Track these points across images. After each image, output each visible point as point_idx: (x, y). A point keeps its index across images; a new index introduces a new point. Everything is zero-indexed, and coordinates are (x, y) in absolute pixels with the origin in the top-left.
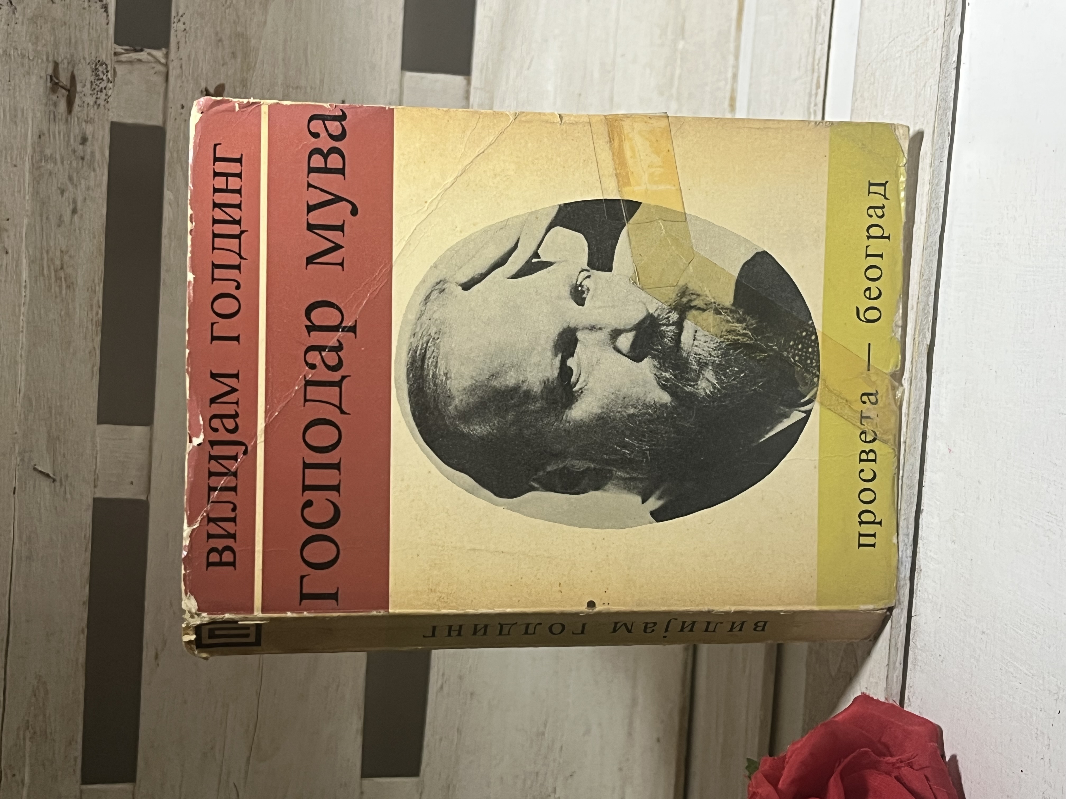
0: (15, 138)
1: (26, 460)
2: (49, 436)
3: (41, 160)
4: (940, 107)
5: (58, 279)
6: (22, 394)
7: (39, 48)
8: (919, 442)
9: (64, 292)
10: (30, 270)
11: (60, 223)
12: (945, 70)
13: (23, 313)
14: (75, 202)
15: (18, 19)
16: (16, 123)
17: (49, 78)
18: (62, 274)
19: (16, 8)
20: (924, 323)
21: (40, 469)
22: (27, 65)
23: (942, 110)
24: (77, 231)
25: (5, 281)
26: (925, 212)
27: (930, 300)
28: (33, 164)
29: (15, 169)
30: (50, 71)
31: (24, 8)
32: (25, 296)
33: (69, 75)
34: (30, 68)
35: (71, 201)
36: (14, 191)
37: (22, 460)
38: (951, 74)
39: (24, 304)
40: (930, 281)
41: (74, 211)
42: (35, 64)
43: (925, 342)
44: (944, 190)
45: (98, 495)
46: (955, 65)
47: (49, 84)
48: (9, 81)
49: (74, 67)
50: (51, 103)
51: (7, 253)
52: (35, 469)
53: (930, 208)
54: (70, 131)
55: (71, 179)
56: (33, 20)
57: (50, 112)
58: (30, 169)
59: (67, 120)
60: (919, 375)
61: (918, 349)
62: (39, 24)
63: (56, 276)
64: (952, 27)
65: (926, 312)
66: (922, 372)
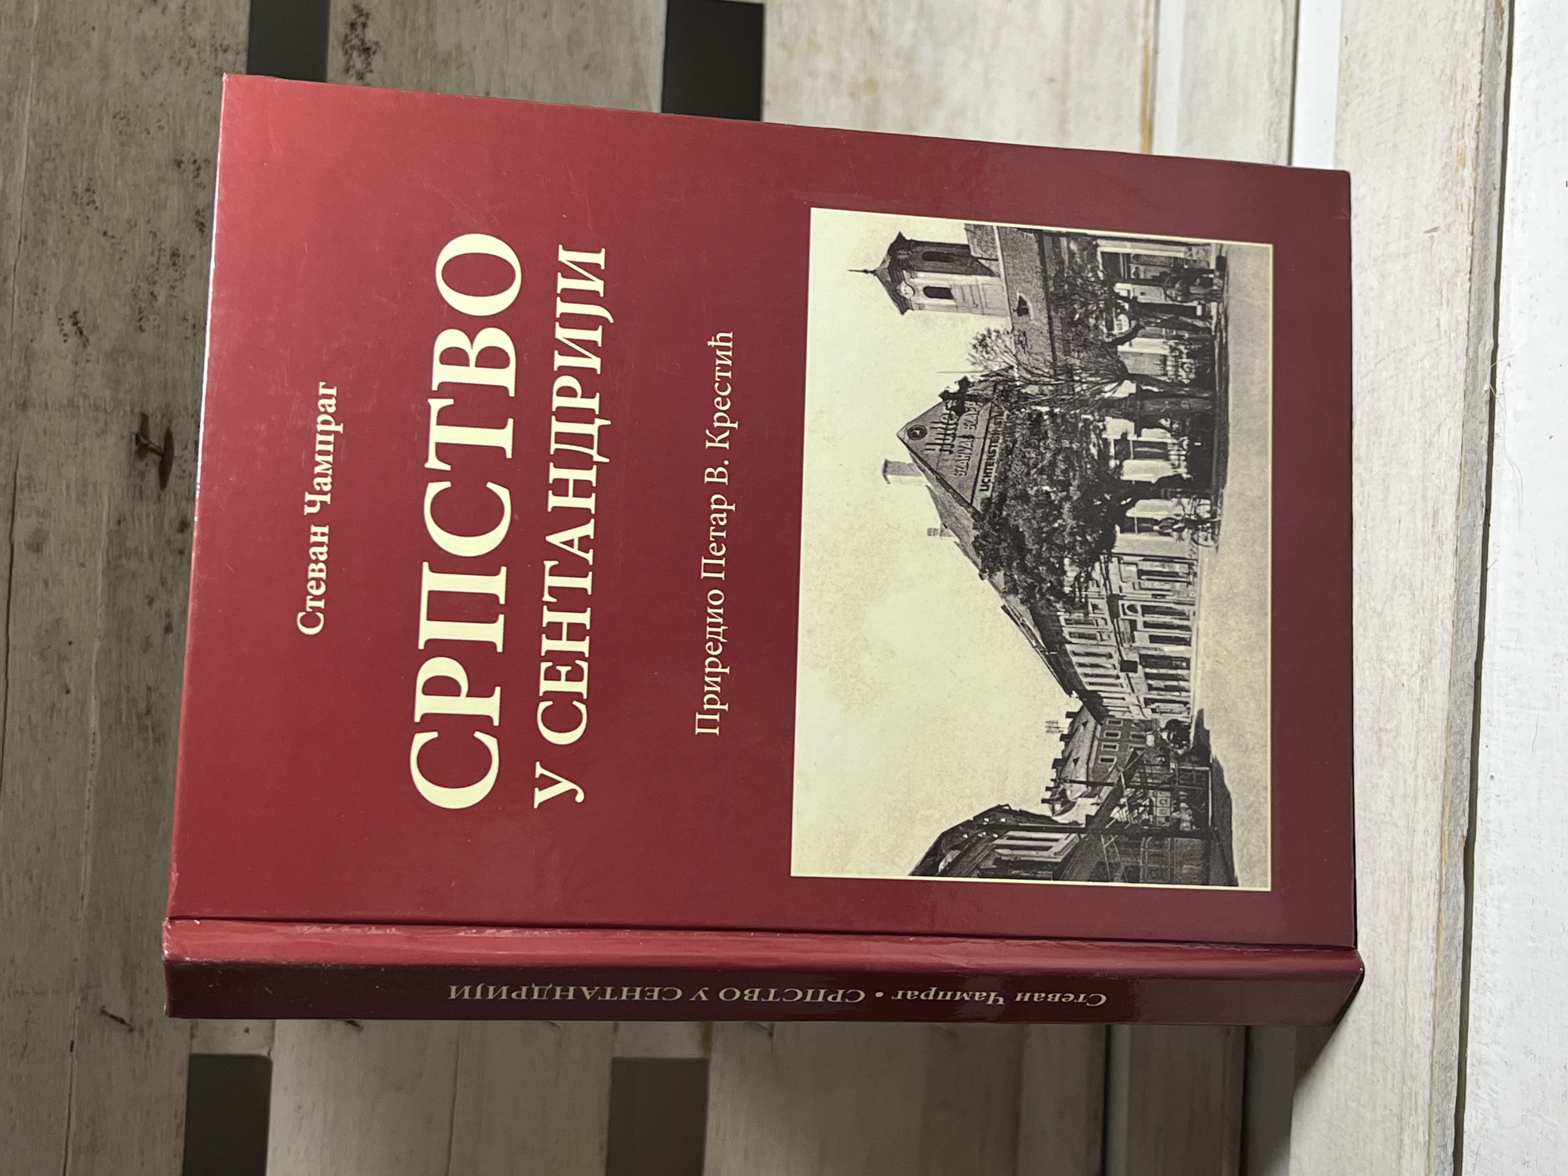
0: (84, 525)
1: (91, 998)
2: (125, 963)
3: (120, 556)
4: (1466, 462)
5: (143, 729)
6: (86, 902)
7: (121, 395)
8: (1456, 994)
9: (151, 747)
10: (102, 716)
11: (147, 646)
12: (1473, 405)
13: (91, 782)
14: (168, 615)
15: (91, 354)
16: (84, 504)
17: (134, 437)
18: (148, 722)
19: (87, 340)
20: (1457, 801)
21: (111, 1012)
22: (102, 422)
23: (1469, 466)
24: (172, 658)
25: (65, 733)
26: (1450, 627)
27: (1464, 764)
28: (109, 563)
29: (83, 569)
30: (136, 429)
31: (100, 339)
32: (93, 755)
33: (164, 432)
34: (106, 423)
35: (163, 614)
36: (81, 602)
37: (84, 999)
38: (1482, 410)
39: (92, 765)
40: (1463, 735)
41: (168, 629)
42: (115, 419)
43: (1460, 833)
44: (1479, 591)
45: (195, 1050)
46: (1487, 397)
47: (134, 447)
48: (76, 444)
49: (170, 422)
50: (136, 472)
51: (68, 692)
52: (103, 1012)
53: (1459, 620)
54: (164, 514)
55: (163, 582)
56: (113, 355)
57: (135, 487)
58: (103, 570)
59: (159, 499)
60: (1452, 886)
61: (1449, 845)
62: (120, 360)
63: (139, 725)
64: (1480, 340)
65: (1459, 784)
66: (1457, 880)
